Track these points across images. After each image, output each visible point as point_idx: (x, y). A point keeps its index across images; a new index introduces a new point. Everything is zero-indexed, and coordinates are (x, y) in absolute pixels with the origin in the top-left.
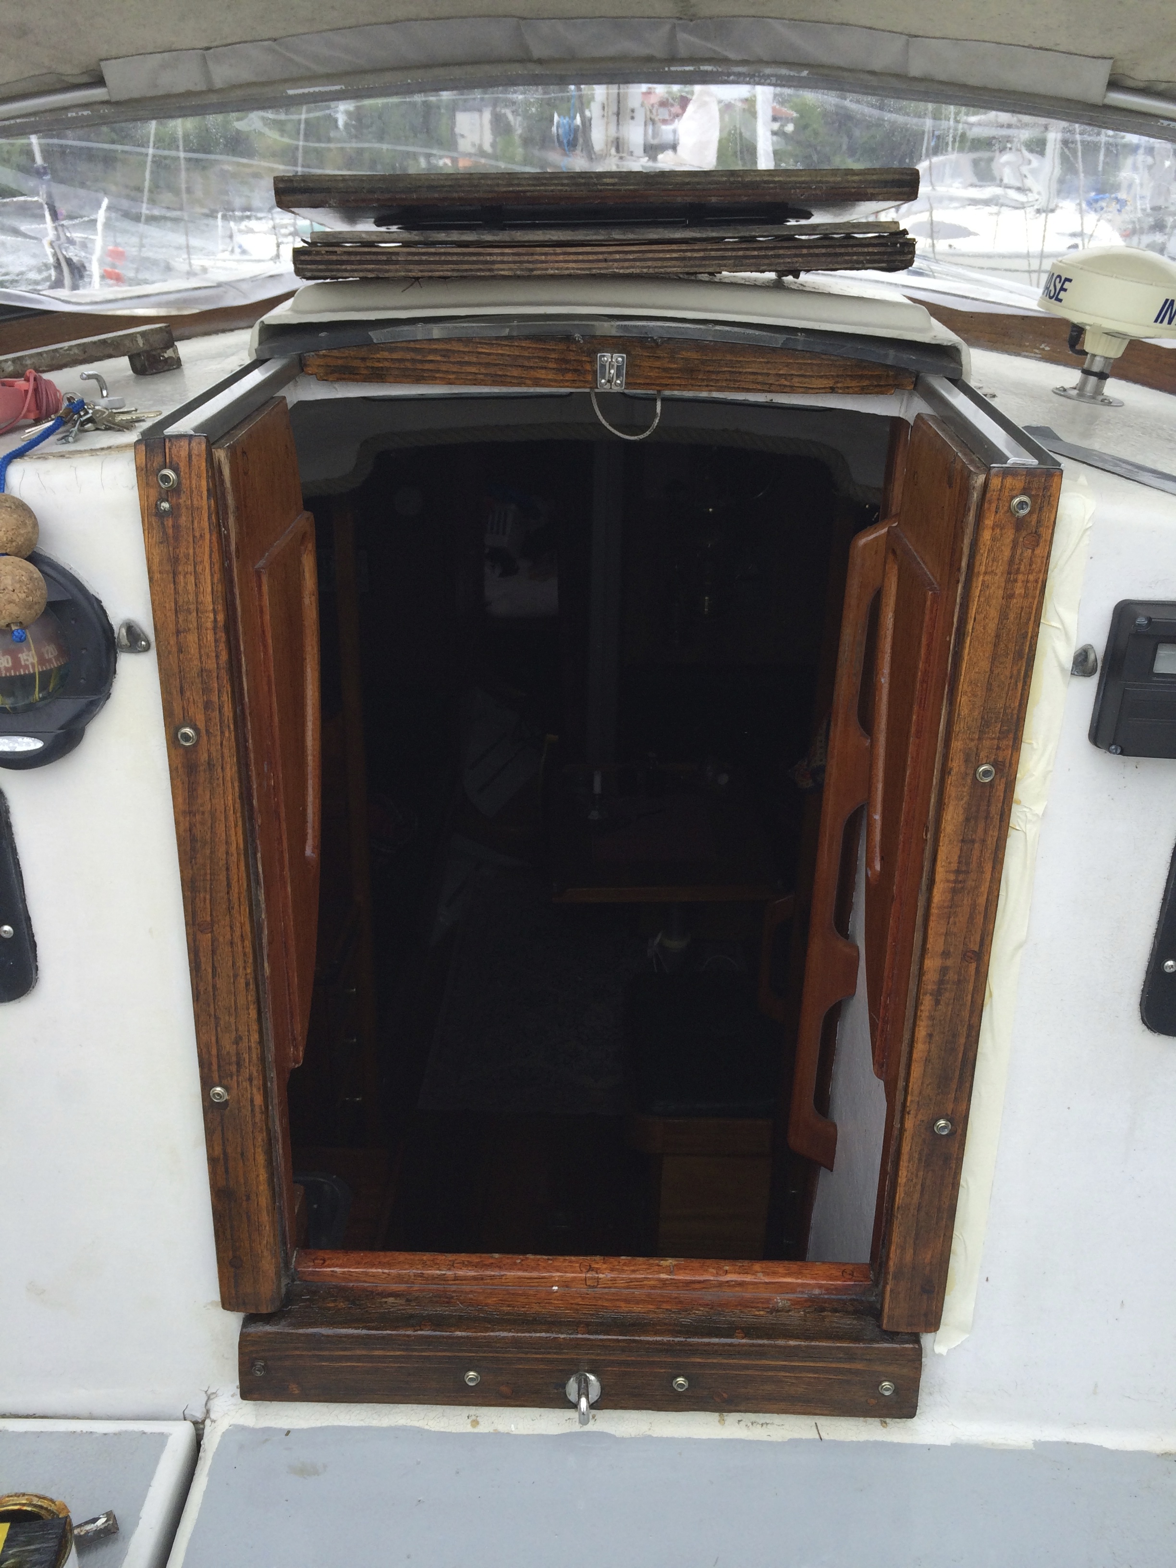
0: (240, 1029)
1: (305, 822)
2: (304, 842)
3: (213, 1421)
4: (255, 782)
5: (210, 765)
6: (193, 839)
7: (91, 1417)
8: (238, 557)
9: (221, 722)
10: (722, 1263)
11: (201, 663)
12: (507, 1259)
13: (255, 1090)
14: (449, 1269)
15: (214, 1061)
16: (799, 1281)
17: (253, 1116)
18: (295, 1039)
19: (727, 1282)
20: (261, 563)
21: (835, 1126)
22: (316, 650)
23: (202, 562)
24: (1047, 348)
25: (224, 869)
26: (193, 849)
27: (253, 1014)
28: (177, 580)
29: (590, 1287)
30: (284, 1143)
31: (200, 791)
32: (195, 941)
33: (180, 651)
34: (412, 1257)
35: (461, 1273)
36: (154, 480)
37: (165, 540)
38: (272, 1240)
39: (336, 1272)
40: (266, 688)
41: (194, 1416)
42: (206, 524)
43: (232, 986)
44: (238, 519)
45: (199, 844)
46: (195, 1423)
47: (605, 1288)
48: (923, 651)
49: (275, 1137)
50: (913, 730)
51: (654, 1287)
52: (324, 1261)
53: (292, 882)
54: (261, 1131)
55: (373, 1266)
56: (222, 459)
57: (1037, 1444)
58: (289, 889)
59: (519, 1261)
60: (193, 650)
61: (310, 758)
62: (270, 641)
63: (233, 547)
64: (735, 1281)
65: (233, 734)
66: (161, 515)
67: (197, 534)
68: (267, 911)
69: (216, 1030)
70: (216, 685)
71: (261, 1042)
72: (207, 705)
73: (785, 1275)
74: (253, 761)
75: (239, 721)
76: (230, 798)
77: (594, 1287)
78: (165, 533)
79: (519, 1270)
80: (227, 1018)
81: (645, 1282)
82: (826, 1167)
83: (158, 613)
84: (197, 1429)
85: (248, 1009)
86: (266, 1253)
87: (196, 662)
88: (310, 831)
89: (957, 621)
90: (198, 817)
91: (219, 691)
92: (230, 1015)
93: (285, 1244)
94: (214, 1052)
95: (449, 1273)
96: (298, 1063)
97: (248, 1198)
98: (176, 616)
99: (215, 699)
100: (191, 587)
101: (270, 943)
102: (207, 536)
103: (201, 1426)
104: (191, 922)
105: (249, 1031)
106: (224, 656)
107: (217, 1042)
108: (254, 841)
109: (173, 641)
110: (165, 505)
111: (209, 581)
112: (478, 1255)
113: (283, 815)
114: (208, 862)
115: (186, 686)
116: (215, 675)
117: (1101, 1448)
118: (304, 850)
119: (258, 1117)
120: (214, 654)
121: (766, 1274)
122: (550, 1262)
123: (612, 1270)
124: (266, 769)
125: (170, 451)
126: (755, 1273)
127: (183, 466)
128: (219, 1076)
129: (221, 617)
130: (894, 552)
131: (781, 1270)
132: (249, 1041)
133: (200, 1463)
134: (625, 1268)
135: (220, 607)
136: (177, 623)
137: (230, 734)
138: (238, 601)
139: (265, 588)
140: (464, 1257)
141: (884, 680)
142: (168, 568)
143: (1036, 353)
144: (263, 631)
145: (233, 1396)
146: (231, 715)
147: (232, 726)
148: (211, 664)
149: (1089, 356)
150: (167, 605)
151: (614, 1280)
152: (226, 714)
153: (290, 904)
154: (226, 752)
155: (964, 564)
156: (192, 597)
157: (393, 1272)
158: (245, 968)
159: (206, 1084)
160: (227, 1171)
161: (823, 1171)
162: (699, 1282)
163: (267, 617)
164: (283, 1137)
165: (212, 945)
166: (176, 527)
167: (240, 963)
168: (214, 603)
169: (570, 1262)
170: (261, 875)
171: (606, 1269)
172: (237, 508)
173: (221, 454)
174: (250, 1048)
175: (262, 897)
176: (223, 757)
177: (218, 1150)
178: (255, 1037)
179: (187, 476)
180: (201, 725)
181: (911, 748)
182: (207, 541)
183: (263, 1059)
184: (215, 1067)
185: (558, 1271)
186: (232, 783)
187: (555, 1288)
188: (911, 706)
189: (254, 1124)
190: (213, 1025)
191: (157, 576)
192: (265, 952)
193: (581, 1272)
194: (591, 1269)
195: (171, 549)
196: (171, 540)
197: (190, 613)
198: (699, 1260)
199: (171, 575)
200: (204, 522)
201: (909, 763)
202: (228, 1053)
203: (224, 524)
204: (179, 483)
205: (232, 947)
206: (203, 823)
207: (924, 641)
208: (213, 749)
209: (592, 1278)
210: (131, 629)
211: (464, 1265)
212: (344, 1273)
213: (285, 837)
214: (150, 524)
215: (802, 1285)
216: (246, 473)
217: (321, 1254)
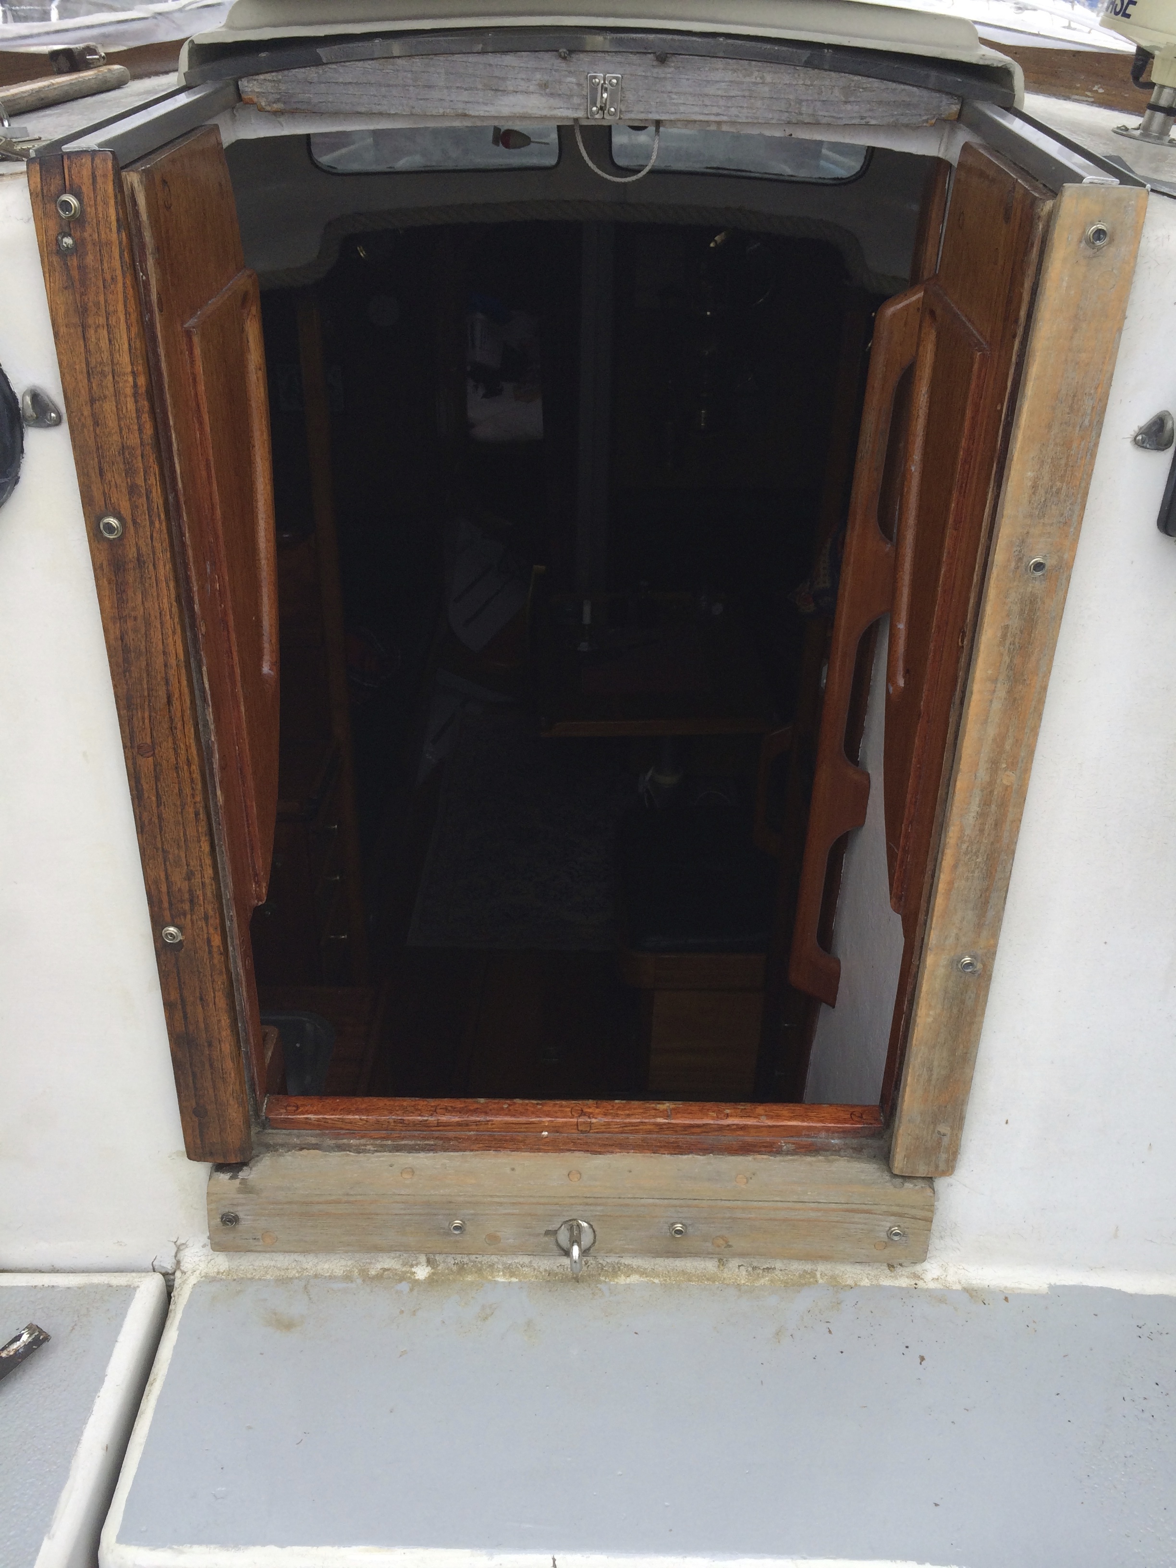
0: (192, 863)
1: (260, 635)
2: (260, 658)
3: (184, 1273)
4: (195, 584)
5: (140, 561)
6: (126, 650)
7: (54, 1270)
8: (161, 310)
9: (150, 509)
10: (722, 1105)
11: (122, 437)
12: (493, 1103)
13: (211, 931)
14: (432, 1115)
15: (165, 898)
16: (805, 1124)
17: (211, 958)
18: (256, 875)
19: (728, 1125)
20: (191, 323)
21: (838, 962)
22: (265, 436)
23: (115, 311)
24: (1101, 91)
25: (162, 683)
26: (126, 660)
27: (206, 847)
28: (88, 335)
29: (582, 1132)
30: (248, 986)
31: (130, 593)
32: (134, 764)
33: (96, 424)
34: (392, 1103)
35: (444, 1118)
36: (51, 207)
37: (69, 286)
38: (238, 1087)
39: (310, 1119)
40: (204, 473)
41: (163, 1267)
42: (117, 264)
43: (180, 816)
44: (159, 263)
45: (133, 654)
46: (165, 1275)
47: (597, 1133)
48: (967, 424)
49: (238, 980)
50: (951, 521)
51: (650, 1132)
52: (297, 1107)
53: (245, 698)
54: (221, 973)
55: (349, 1112)
56: (136, 185)
57: (1052, 1287)
58: (243, 709)
59: (505, 1106)
60: (112, 423)
61: (263, 562)
62: (206, 417)
63: (154, 297)
64: (737, 1125)
65: (164, 524)
66: (63, 253)
67: (108, 277)
68: (218, 732)
69: (165, 865)
70: (141, 465)
71: (216, 877)
72: (132, 490)
73: (791, 1118)
74: (191, 559)
75: (172, 512)
76: (165, 601)
77: (586, 1132)
78: (70, 277)
79: (506, 1115)
80: (176, 852)
81: (641, 1127)
82: (826, 1003)
83: (68, 378)
84: (167, 1281)
85: (199, 841)
86: (232, 1102)
87: (116, 438)
88: (266, 646)
89: (1012, 385)
90: (130, 624)
91: (145, 472)
92: (179, 847)
93: (254, 1091)
94: (164, 889)
95: (431, 1119)
96: (261, 901)
97: (210, 1045)
98: (89, 380)
99: (140, 481)
100: (104, 344)
101: (223, 768)
102: (120, 279)
103: (172, 1277)
104: (129, 744)
105: (201, 866)
106: (149, 430)
107: (167, 878)
108: (197, 652)
109: (87, 412)
110: (68, 241)
111: (125, 337)
112: (462, 1100)
113: (231, 623)
114: (145, 675)
115: (106, 467)
116: (139, 452)
117: (1119, 1292)
118: (259, 666)
119: (217, 959)
120: (136, 427)
121: (770, 1117)
122: (539, 1107)
123: (605, 1115)
124: (208, 570)
125: (69, 171)
126: (757, 1117)
127: (86, 189)
128: (171, 915)
129: (142, 381)
130: (932, 313)
131: (785, 1113)
132: (203, 877)
133: (171, 1315)
134: (620, 1112)
135: (140, 368)
136: (90, 389)
137: (160, 525)
138: (164, 365)
139: (197, 351)
140: (446, 1102)
141: (915, 468)
142: (76, 320)
143: (1087, 96)
144: (198, 405)
145: (204, 1246)
146: (161, 502)
147: (163, 516)
148: (133, 440)
149: (1156, 88)
150: (77, 367)
151: (608, 1124)
152: (155, 500)
153: (244, 725)
154: (157, 545)
155: (1023, 313)
156: (106, 355)
157: (372, 1118)
158: (193, 796)
159: (158, 924)
160: (185, 1017)
161: (824, 1006)
162: (698, 1126)
163: (202, 388)
164: (247, 981)
165: (155, 770)
166: (82, 268)
167: (188, 791)
168: (132, 364)
169: (561, 1106)
170: (208, 692)
171: (598, 1114)
172: (158, 249)
173: (133, 178)
174: (203, 884)
175: (210, 718)
176: (154, 553)
177: (174, 996)
178: (209, 872)
179: (92, 202)
180: (126, 513)
181: (948, 542)
182: (120, 285)
183: (219, 896)
184: (166, 905)
185: (547, 1116)
186: (167, 583)
187: (545, 1133)
188: (950, 492)
189: (213, 967)
190: (160, 860)
191: (63, 330)
192: (217, 780)
193: (573, 1117)
194: (582, 1113)
195: (78, 296)
196: (77, 284)
197: (106, 377)
198: (698, 1103)
199: (80, 329)
200: (115, 262)
201: (944, 559)
202: (180, 890)
203: (141, 267)
204: (83, 211)
205: (177, 773)
206: (136, 630)
207: (969, 413)
208: (141, 543)
209: (584, 1123)
210: (36, 397)
211: (446, 1110)
212: (318, 1120)
213: (235, 649)
214: (51, 264)
215: (809, 1128)
216: (168, 207)
217: (293, 1100)
